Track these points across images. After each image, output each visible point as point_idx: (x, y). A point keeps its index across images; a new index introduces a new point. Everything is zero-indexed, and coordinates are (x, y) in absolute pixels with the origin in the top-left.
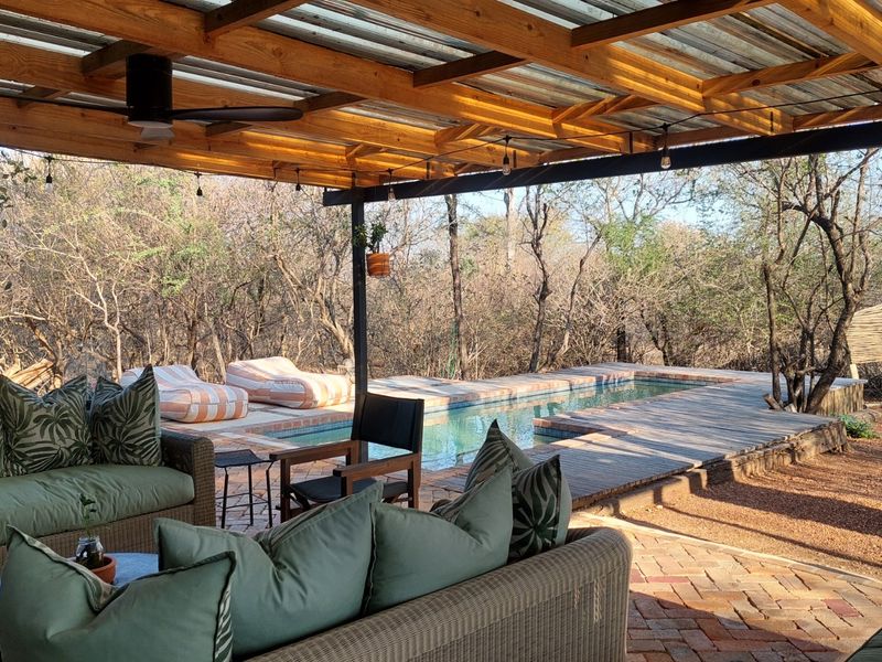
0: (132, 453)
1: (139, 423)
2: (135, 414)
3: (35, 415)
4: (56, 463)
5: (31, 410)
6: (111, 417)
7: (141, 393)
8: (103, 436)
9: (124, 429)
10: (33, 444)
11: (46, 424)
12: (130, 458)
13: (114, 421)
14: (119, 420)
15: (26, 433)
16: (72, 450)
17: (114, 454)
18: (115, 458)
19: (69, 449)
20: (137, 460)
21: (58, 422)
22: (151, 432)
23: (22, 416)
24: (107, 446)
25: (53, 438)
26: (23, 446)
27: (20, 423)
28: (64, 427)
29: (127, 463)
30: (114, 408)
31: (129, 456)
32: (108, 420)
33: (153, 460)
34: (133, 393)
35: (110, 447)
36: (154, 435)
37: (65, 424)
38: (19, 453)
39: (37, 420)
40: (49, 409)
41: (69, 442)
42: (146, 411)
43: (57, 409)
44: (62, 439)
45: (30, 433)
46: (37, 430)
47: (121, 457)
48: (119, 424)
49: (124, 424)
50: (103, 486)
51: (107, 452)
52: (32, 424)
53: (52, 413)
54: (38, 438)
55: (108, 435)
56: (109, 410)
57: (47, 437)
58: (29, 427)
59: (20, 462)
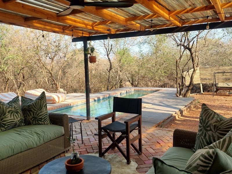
0: (40, 121)
1: (43, 111)
2: (41, 108)
3: (8, 110)
4: (14, 126)
5: (6, 109)
6: (32, 109)
7: (42, 101)
8: (29, 116)
9: (37, 113)
10: (8, 120)
11: (12, 113)
12: (40, 122)
13: (33, 111)
14: (35, 110)
15: (5, 117)
16: (20, 121)
17: (34, 121)
18: (34, 123)
19: (19, 121)
20: (43, 123)
21: (15, 112)
22: (46, 113)
23: (3, 111)
24: (31, 119)
25: (14, 117)
26: (4, 121)
27: (3, 113)
28: (17, 114)
29: (39, 124)
30: (33, 106)
31: (39, 122)
32: (31, 110)
33: (48, 122)
34: (40, 101)
35: (33, 119)
36: (47, 114)
37: (17, 113)
38: (4, 124)
39: (9, 112)
40: (12, 108)
41: (19, 119)
42: (44, 107)
43: (14, 108)
44: (17, 118)
45: (7, 116)
46: (9, 115)
47: (37, 122)
48: (35, 112)
49: (37, 111)
50: (38, 132)
51: (31, 121)
52: (7, 114)
53: (13, 109)
54: (9, 118)
55: (31, 115)
56: (31, 107)
57: (12, 118)
58: (6, 115)
59: (4, 127)
